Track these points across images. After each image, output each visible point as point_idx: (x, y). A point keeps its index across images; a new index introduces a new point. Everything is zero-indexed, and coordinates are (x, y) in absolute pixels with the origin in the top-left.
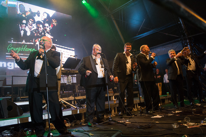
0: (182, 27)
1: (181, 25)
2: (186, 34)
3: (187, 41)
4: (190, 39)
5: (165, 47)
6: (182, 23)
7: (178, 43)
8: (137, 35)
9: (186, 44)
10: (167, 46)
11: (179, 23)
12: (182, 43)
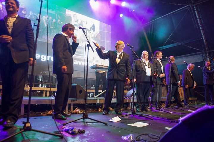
0: (204, 42)
1: (203, 41)
2: (206, 49)
3: (207, 55)
4: (210, 53)
5: (186, 58)
6: (204, 39)
7: (198, 55)
8: (164, 46)
9: (206, 57)
10: (189, 57)
11: (202, 39)
12: (203, 56)
